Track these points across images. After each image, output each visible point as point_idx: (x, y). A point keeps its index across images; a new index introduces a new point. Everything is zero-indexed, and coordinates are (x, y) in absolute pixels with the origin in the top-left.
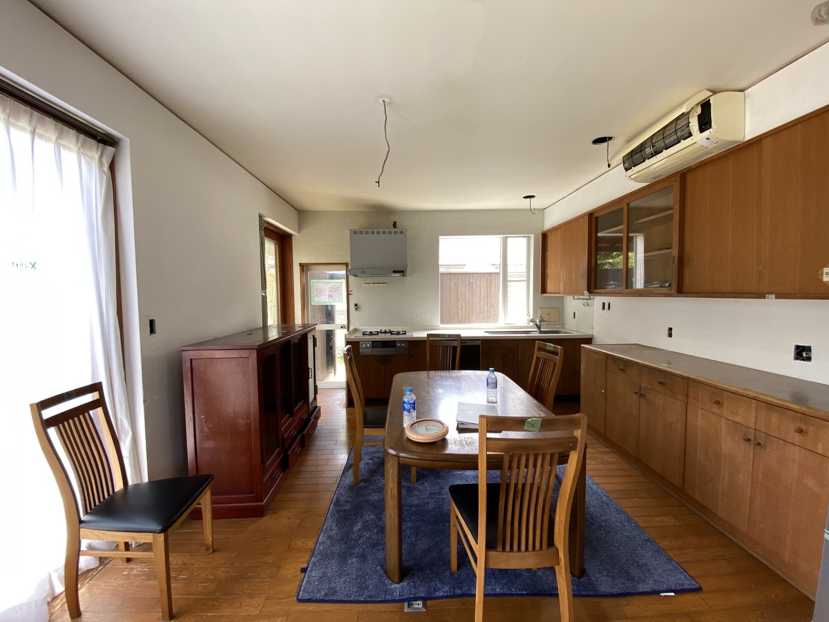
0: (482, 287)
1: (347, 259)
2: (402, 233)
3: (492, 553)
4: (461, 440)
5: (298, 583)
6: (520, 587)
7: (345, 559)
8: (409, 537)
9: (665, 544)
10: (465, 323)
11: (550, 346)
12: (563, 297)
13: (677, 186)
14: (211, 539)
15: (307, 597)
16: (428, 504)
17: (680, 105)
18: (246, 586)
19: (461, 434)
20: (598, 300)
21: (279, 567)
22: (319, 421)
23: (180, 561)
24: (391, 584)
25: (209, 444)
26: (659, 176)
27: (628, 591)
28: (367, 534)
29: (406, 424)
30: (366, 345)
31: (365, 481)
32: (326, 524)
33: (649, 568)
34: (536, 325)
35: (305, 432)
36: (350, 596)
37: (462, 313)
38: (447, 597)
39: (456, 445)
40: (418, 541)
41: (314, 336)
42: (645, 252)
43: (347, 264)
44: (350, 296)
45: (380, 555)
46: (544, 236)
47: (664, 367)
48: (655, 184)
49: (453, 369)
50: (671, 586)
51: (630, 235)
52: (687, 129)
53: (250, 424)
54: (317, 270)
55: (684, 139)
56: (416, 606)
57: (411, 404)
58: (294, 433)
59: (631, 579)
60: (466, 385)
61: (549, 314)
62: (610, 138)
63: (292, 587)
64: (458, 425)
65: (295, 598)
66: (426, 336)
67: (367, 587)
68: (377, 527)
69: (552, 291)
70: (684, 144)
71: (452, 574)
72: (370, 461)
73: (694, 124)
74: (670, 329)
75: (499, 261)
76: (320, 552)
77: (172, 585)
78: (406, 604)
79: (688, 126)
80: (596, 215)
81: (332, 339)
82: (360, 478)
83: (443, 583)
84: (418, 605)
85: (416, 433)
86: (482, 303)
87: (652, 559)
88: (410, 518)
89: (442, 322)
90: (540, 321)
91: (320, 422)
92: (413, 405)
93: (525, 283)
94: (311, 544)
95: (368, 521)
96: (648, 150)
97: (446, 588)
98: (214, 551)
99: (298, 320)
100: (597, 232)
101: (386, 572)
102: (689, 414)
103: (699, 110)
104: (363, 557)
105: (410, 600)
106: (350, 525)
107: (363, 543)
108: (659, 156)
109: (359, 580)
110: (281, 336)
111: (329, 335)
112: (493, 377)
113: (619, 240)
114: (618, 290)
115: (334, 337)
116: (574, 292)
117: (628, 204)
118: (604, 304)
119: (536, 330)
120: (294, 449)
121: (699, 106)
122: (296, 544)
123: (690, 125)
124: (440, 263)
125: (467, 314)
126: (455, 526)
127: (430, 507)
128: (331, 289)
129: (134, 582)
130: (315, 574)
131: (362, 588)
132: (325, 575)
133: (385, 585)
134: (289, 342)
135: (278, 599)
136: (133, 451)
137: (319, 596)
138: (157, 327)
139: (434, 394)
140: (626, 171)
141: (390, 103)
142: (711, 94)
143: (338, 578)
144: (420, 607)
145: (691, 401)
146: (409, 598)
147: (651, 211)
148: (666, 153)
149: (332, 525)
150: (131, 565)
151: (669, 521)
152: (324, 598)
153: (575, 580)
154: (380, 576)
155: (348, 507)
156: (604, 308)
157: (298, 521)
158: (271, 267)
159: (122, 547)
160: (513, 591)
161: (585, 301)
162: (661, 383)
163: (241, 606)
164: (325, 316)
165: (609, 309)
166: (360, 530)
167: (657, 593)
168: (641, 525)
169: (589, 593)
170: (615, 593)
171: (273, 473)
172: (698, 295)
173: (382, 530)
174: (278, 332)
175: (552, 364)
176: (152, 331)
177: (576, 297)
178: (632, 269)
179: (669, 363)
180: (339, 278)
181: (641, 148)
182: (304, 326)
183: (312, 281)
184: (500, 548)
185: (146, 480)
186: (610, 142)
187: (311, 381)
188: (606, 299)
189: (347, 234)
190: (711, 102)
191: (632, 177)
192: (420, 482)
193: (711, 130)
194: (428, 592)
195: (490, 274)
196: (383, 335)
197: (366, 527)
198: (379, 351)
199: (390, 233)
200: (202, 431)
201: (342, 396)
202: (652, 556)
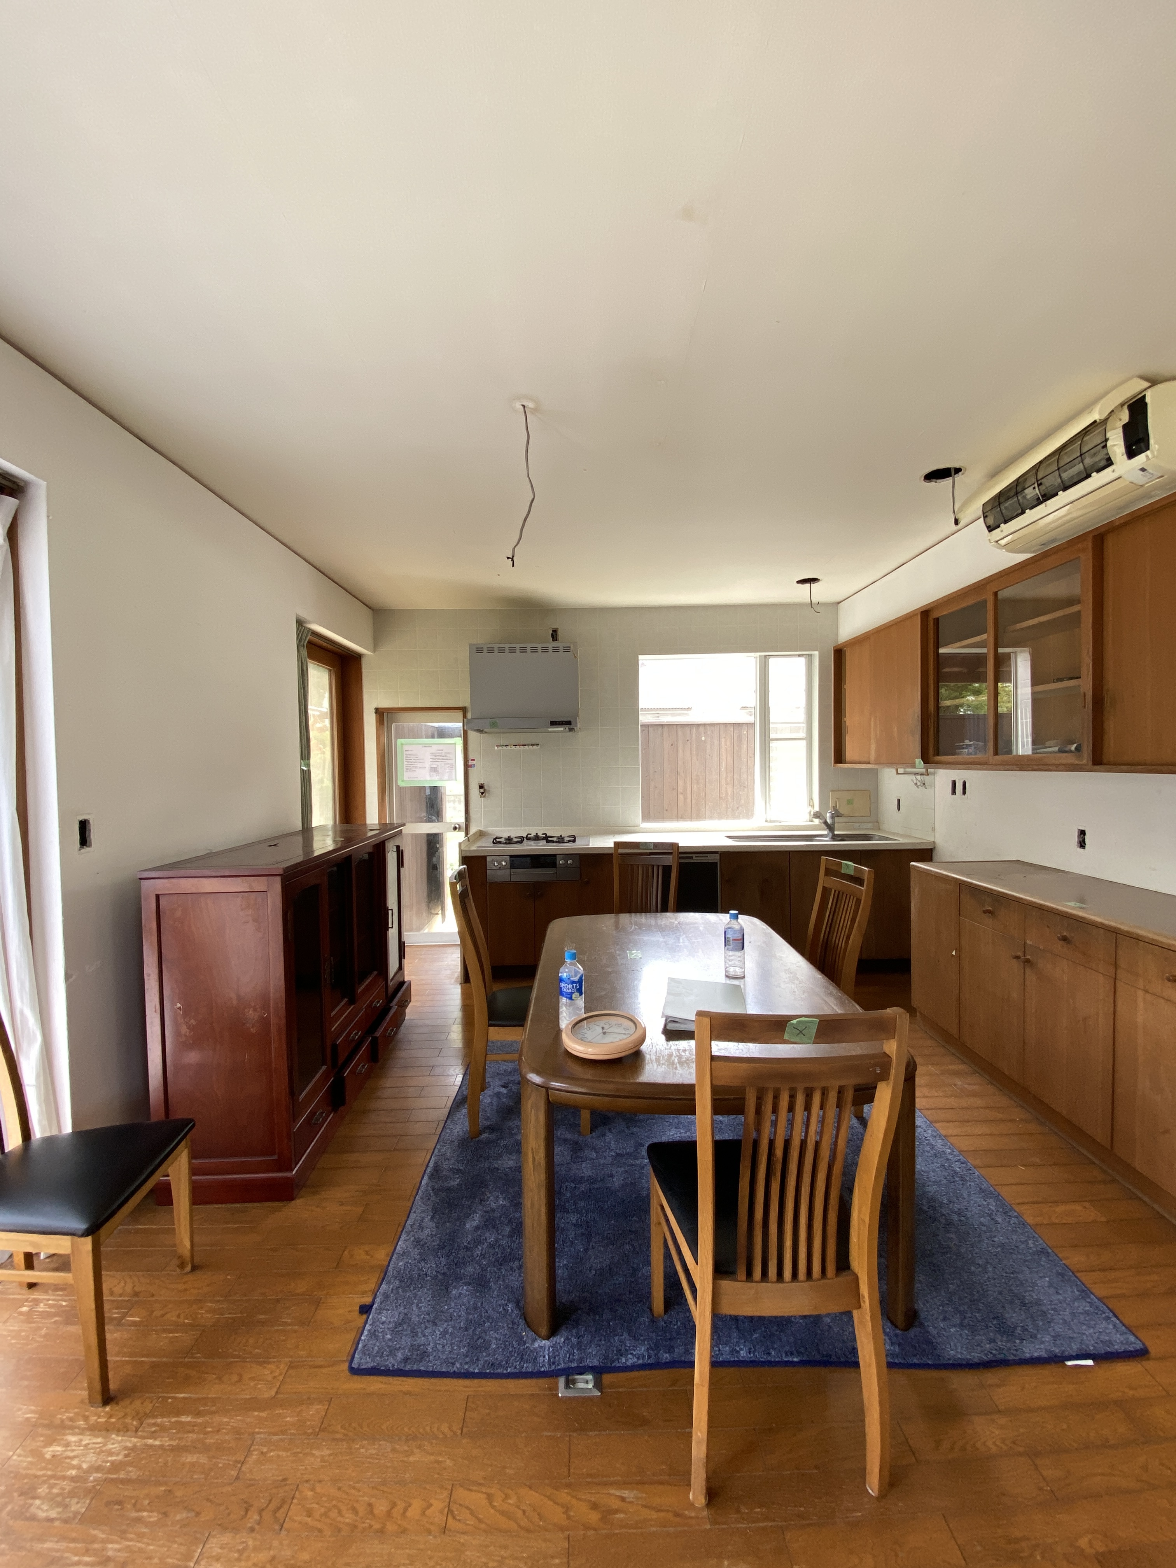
0: (723, 750)
1: (464, 700)
2: (567, 649)
3: (726, 1284)
4: (670, 1055)
5: (352, 1336)
6: (787, 1348)
7: (447, 1288)
8: (572, 1243)
9: (1075, 1259)
10: (691, 818)
11: (849, 866)
12: (875, 773)
13: (1086, 559)
14: (187, 1244)
15: (370, 1365)
16: (612, 1176)
17: (1088, 407)
18: (251, 1341)
19: (671, 1043)
20: (943, 777)
21: (318, 1303)
22: (408, 1011)
23: (129, 1289)
24: (534, 1340)
25: (193, 1057)
26: (1054, 540)
27: (1002, 1356)
28: (491, 1237)
29: (565, 1022)
30: (500, 863)
31: (491, 1129)
32: (413, 1216)
33: (1044, 1308)
34: (825, 823)
35: (378, 1034)
36: (453, 1364)
37: (685, 799)
38: (643, 1367)
39: (659, 1064)
40: (590, 1252)
41: (398, 847)
42: (1034, 684)
43: (464, 710)
44: (471, 770)
45: (513, 1280)
46: (839, 654)
47: (1070, 907)
48: (1045, 555)
49: (665, 909)
50: (1087, 1346)
51: (1001, 650)
52: (1104, 451)
53: (268, 1018)
54: (409, 722)
55: (1098, 471)
56: (581, 1385)
57: (573, 982)
58: (356, 1035)
59: (1008, 1331)
60: (687, 943)
61: (850, 802)
62: (958, 470)
63: (341, 1344)
64: (665, 1025)
65: (345, 1366)
66: (612, 845)
67: (486, 1346)
68: (510, 1222)
69: (856, 758)
70: (1097, 480)
71: (653, 1321)
72: (504, 1091)
73: (1116, 444)
74: (1082, 833)
75: (753, 700)
76: (399, 1272)
77: (108, 1336)
78: (562, 1381)
79: (1105, 446)
80: (935, 614)
81: (438, 849)
82: (482, 1122)
83: (635, 1338)
84: (586, 1383)
85: (583, 1040)
86: (723, 782)
87: (1052, 1291)
88: (575, 1204)
89: (647, 816)
90: (833, 817)
91: (410, 1012)
92: (579, 986)
93: (804, 743)
94: (381, 1255)
95: (493, 1210)
96: (1031, 492)
97: (642, 1350)
98: (194, 1268)
99: (372, 817)
100: (937, 647)
101: (524, 1316)
102: (1119, 1002)
103: (1125, 416)
104: (481, 1284)
105: (569, 1374)
106: (458, 1219)
107: (483, 1256)
108: (1053, 503)
109: (470, 1331)
110: (339, 845)
111: (433, 844)
112: (737, 927)
113: (980, 660)
114: (980, 756)
115: (442, 846)
116: (898, 761)
117: (996, 594)
118: (954, 783)
119: (825, 832)
120: (356, 1066)
121: (1126, 407)
122: (352, 1256)
123: (1109, 444)
124: (642, 705)
125: (694, 801)
126: (660, 1223)
127: (617, 1182)
128: (436, 757)
129: (40, 1329)
130: (385, 1317)
131: (476, 1347)
132: (405, 1320)
133: (521, 1341)
134: (348, 859)
135: (311, 1367)
136: (44, 1070)
137: (392, 1362)
138: (94, 835)
139: (623, 961)
140: (990, 531)
141: (535, 410)
142: (1147, 384)
143: (430, 1325)
144: (590, 1386)
145: (1121, 974)
146: (569, 1368)
147: (1040, 606)
148: (1063, 497)
149: (423, 1218)
150: (36, 1295)
151: (1085, 1213)
152: (401, 1366)
153: (896, 1335)
154: (513, 1323)
155: (455, 1182)
156: (954, 792)
157: (360, 1210)
158: (321, 716)
159: (20, 1260)
160: (774, 1356)
161: (918, 777)
162: (1064, 939)
163: (240, 1380)
164: (424, 807)
165: (964, 793)
166: (477, 1228)
167: (1058, 1360)
168: (1030, 1220)
169: (925, 1360)
170: (976, 1360)
171: (313, 1113)
172: (1133, 768)
173: (518, 1229)
174: (335, 841)
175: (853, 901)
176: (84, 841)
177: (901, 770)
178: (1008, 716)
179: (1082, 901)
180: (451, 736)
181: (1017, 487)
182: (384, 827)
183: (400, 741)
184: (742, 1273)
185: (67, 1128)
186: (958, 478)
187: (392, 933)
188: (958, 775)
189: (464, 655)
190: (1148, 400)
191: (1003, 542)
192: (598, 1132)
193: (1148, 452)
194: (606, 1358)
195: (739, 725)
196: (532, 843)
197: (489, 1223)
198: (524, 875)
199: (545, 650)
200: (177, 1033)
201: (452, 961)
202: (1051, 1285)
